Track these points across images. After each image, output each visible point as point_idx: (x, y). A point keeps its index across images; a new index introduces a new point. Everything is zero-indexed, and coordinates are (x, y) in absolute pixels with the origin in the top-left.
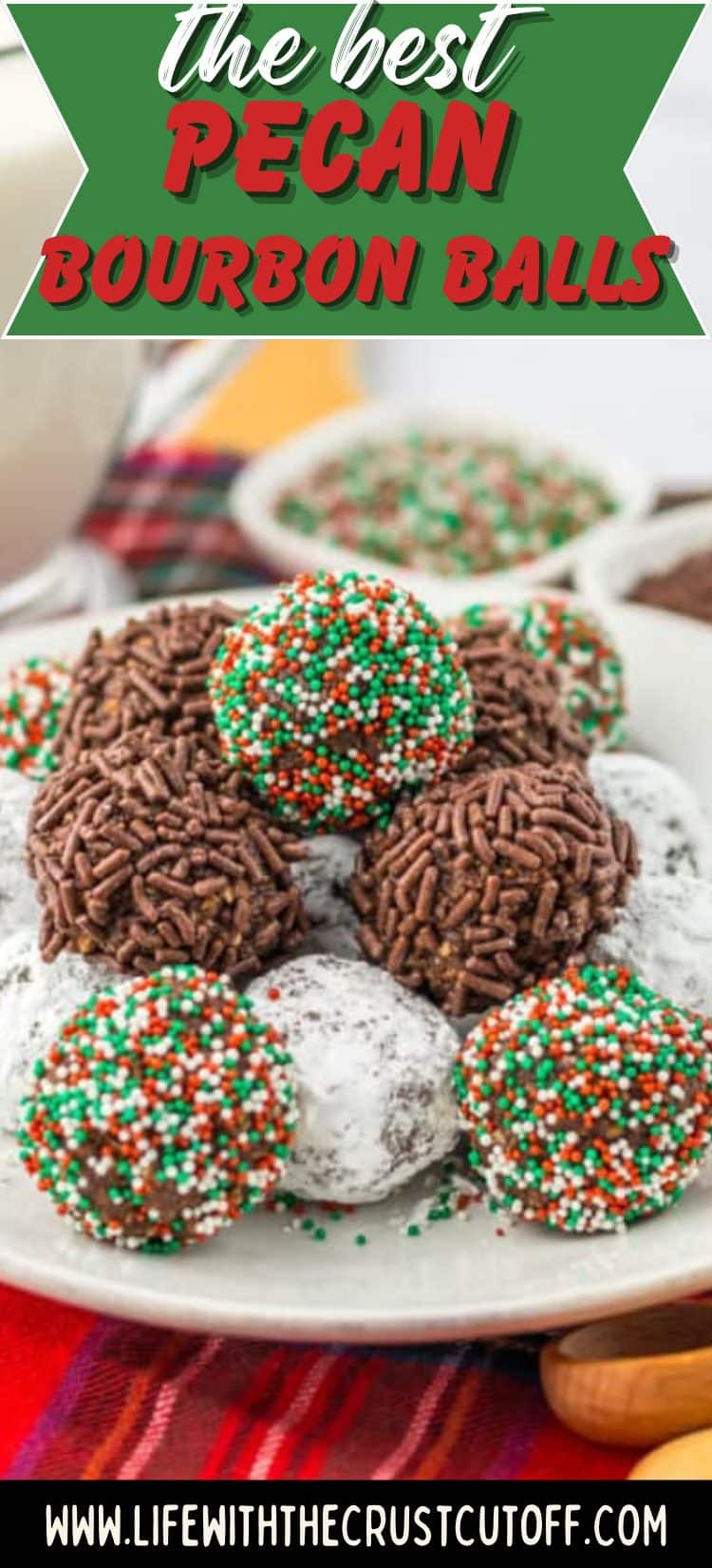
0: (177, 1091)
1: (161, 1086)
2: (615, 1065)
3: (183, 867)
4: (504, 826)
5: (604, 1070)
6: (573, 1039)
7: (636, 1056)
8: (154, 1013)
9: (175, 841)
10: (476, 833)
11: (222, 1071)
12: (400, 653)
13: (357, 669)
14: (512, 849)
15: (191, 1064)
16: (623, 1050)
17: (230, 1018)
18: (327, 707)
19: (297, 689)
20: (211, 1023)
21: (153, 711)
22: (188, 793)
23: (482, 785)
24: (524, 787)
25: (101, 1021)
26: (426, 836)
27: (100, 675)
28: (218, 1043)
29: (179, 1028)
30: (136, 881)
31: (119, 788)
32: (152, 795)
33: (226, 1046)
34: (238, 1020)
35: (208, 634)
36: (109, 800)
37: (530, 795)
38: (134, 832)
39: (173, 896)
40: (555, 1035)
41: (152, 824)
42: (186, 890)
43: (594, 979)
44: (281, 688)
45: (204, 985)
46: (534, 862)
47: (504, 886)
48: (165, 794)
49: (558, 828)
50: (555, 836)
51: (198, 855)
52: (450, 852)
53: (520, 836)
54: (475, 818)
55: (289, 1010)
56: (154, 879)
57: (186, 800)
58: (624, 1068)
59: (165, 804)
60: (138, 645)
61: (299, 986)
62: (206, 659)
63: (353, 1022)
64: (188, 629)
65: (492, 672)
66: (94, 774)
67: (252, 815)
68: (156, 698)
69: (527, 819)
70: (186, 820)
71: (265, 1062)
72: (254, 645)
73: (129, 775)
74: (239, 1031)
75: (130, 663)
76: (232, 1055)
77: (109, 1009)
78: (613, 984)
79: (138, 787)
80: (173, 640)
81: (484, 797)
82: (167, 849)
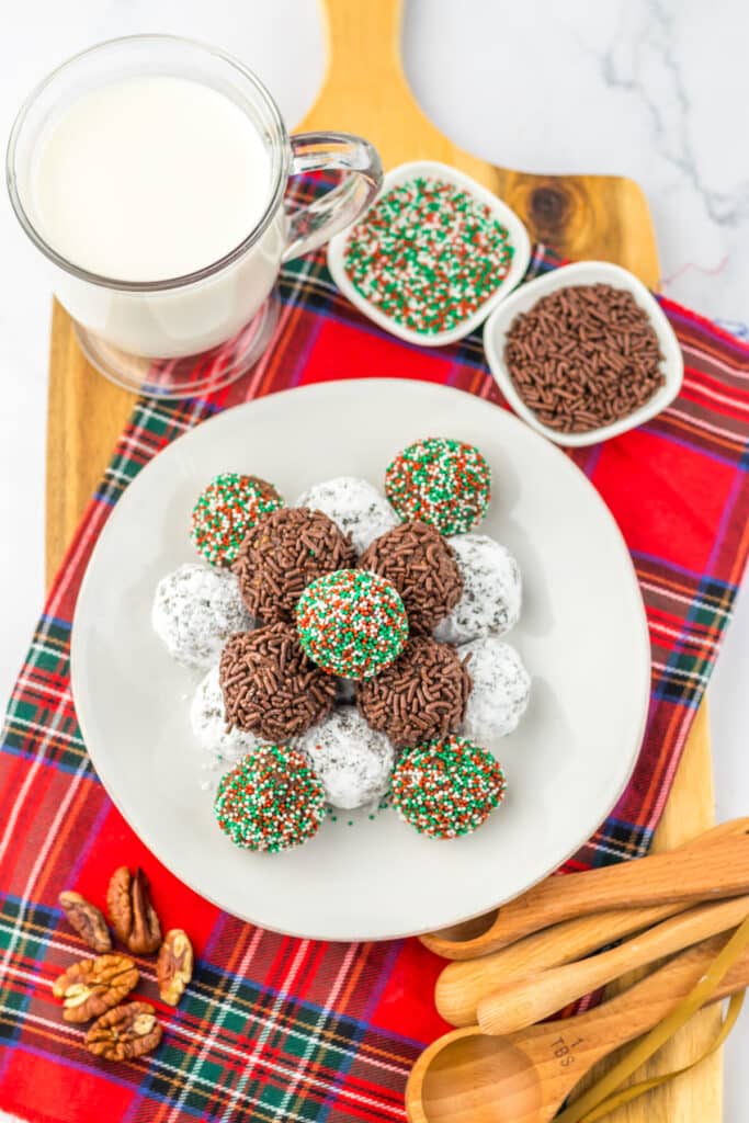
0: (276, 830)
1: (270, 830)
2: (450, 813)
3: (282, 718)
4: (414, 710)
5: (446, 815)
6: (435, 800)
7: (459, 809)
8: (268, 797)
9: (279, 708)
10: (402, 711)
11: (294, 821)
12: (375, 642)
13: (356, 652)
14: (417, 720)
15: (282, 819)
16: (455, 807)
17: (298, 792)
18: (343, 663)
19: (331, 654)
20: (291, 796)
21: (274, 593)
22: (285, 684)
23: (407, 682)
24: (424, 689)
25: (247, 797)
26: (383, 704)
27: (252, 567)
28: (293, 807)
29: (277, 802)
30: (263, 721)
31: (257, 686)
32: (270, 692)
33: (296, 808)
34: (302, 791)
35: (299, 553)
36: (252, 690)
37: (427, 694)
38: (262, 706)
39: (278, 727)
40: (428, 797)
41: (270, 701)
42: (283, 725)
43: (448, 756)
44: (324, 652)
45: (288, 773)
46: (425, 725)
47: (413, 729)
48: (276, 689)
49: (437, 709)
50: (435, 714)
51: (289, 713)
52: (392, 711)
53: (420, 714)
54: (403, 705)
55: (324, 756)
56: (270, 721)
57: (284, 688)
58: (454, 814)
59: (275, 694)
60: (268, 555)
61: (330, 739)
62: (298, 570)
63: (350, 763)
64: (291, 549)
65: (421, 580)
66: (246, 670)
67: (312, 678)
68: (275, 589)
69: (424, 709)
70: (284, 699)
71: (312, 809)
72: (315, 626)
73: (261, 677)
74: (302, 798)
75: (265, 565)
76: (298, 812)
77: (250, 790)
78: (454, 761)
79: (265, 687)
80: (284, 559)
81: (408, 688)
82: (276, 711)
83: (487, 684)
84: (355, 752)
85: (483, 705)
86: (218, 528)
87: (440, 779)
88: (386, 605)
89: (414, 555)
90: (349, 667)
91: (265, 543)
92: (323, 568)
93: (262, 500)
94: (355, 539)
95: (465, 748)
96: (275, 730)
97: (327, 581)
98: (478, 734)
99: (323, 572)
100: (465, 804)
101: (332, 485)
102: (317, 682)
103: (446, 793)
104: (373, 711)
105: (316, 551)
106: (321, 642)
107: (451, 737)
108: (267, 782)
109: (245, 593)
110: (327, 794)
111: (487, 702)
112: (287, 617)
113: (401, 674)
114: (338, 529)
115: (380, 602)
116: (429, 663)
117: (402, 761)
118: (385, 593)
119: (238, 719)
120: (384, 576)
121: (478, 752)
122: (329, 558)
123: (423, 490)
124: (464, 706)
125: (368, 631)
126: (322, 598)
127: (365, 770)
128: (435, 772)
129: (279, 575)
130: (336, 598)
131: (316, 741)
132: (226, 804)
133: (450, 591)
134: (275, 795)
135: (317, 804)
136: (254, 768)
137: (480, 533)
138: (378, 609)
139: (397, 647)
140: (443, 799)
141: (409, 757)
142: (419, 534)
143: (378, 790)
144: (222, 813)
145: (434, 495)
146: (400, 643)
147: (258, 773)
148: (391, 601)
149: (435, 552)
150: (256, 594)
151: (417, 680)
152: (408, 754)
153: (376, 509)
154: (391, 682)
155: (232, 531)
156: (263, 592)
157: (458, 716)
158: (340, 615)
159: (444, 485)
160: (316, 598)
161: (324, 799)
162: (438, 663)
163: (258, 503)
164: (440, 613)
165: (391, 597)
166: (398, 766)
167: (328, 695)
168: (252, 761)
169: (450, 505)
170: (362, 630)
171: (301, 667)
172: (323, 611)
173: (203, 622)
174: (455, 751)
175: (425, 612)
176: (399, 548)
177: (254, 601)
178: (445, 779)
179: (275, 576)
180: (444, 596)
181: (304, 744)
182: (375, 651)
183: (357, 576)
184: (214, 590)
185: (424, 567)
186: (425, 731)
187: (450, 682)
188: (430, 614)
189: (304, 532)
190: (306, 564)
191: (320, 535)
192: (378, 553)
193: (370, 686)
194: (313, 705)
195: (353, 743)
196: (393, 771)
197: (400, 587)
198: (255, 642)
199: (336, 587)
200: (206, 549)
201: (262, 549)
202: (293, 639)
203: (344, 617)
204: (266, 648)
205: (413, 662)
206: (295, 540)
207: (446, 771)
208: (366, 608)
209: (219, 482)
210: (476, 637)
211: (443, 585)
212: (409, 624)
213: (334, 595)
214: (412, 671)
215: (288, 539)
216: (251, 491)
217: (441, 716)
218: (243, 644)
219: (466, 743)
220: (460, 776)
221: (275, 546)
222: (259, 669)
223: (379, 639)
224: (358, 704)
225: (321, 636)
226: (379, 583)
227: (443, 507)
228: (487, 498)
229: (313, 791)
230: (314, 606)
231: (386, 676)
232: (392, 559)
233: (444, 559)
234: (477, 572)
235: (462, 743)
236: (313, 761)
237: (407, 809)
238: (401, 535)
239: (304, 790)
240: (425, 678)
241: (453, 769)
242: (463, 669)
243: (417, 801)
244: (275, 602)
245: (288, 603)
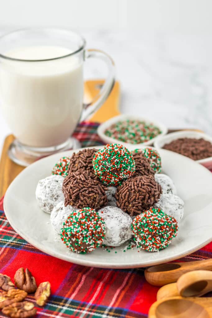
0: (86, 228)
1: (84, 227)
2: (157, 224)
3: (88, 192)
4: (140, 185)
5: (156, 225)
6: (151, 220)
7: (161, 223)
8: (83, 215)
9: (86, 187)
10: (135, 187)
11: (94, 225)
12: (123, 157)
13: (116, 160)
14: (141, 189)
15: (88, 223)
16: (159, 222)
22: (88, 179)
24: (143, 179)
27: (75, 160)
28: (93, 220)
29: (86, 217)
36: (76, 180)
37: (144, 181)
38: (80, 186)
39: (86, 196)
46: (145, 192)
47: (140, 195)
48: (85, 180)
50: (148, 187)
51: (90, 190)
52: (131, 190)
53: (143, 187)
54: (135, 184)
55: (105, 215)
56: (83, 193)
58: (159, 225)
61: (107, 211)
62: (92, 158)
63: (115, 217)
64: (89, 153)
66: (73, 176)
68: (83, 164)
69: (144, 184)
70: (88, 183)
73: (79, 177)
74: (96, 218)
75: (80, 158)
76: (95, 222)
79: (81, 179)
81: (137, 180)
82: (85, 189)
86: (61, 166)
96: (85, 198)
127: (121, 219)
154: (130, 180)
173: (56, 186)
179: (83, 160)
182: (123, 162)
184: (59, 178)
195: (116, 211)
217: (151, 189)
220: (160, 215)
221: (83, 153)
222: (78, 175)
241: (157, 213)
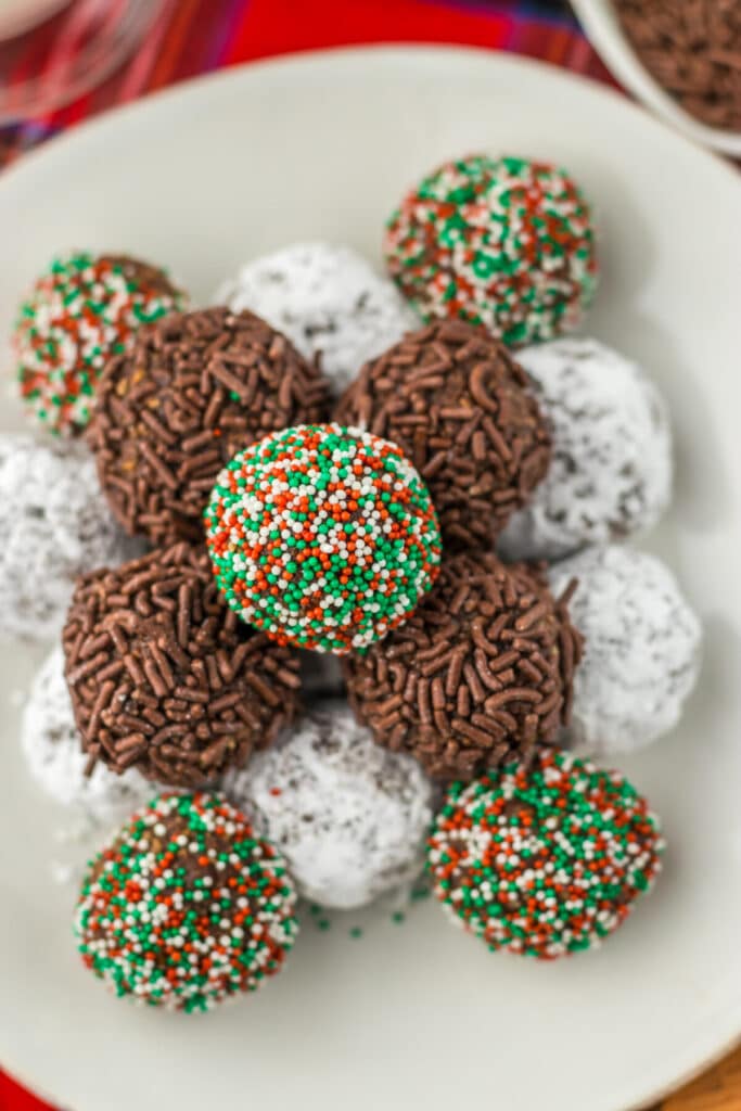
0: (194, 972)
1: (181, 971)
2: (551, 915)
3: (190, 742)
4: (462, 709)
5: (543, 918)
6: (518, 891)
7: (569, 905)
8: (171, 907)
9: (183, 722)
10: (437, 714)
11: (230, 951)
13: (329, 599)
14: (470, 730)
15: (204, 948)
16: (560, 901)
17: (234, 891)
18: (304, 622)
19: (277, 607)
20: (219, 900)
21: (163, 487)
22: (191, 673)
23: (445, 651)
24: (480, 664)
25: (130, 907)
26: (396, 700)
27: (116, 434)
28: (225, 923)
29: (192, 915)
30: (152, 751)
31: (131, 681)
32: (159, 690)
33: (233, 925)
34: (242, 889)
35: (208, 398)
36: (124, 688)
37: (485, 675)
38: (146, 720)
39: (184, 761)
40: (504, 885)
41: (161, 710)
42: (194, 755)
43: (540, 796)
44: (263, 603)
45: (212, 853)
46: (487, 740)
47: (462, 747)
48: (171, 684)
49: (509, 706)
50: (505, 716)
51: (203, 731)
52: (417, 714)
53: (476, 718)
54: (438, 701)
55: (288, 809)
56: (166, 750)
57: (190, 680)
58: (558, 915)
59: (171, 694)
60: (146, 408)
61: (298, 774)
62: (208, 434)
63: (342, 820)
64: (190, 392)
65: (461, 438)
66: (109, 648)
67: (249, 654)
68: (164, 476)
69: (482, 705)
70: (190, 703)
71: (266, 924)
72: (244, 548)
73: (139, 662)
74: (243, 903)
75: (141, 427)
76: (238, 933)
77: (136, 894)
78: (554, 804)
79: (148, 682)
80: (178, 413)
81: (446, 666)
82: (176, 729)
83: (612, 641)
84: (350, 797)
85: (605, 684)
86: (53, 359)
87: (526, 845)
88: (386, 497)
89: (444, 387)
90: (319, 630)
91: (138, 384)
92: (260, 427)
93: (139, 299)
94: (329, 365)
95: (575, 775)
96: (179, 767)
97: (260, 453)
98: (600, 743)
99: (260, 434)
100: (581, 894)
101: (280, 261)
102: (260, 663)
103: (540, 875)
104: (380, 716)
105: (240, 392)
106: (255, 582)
107: (545, 755)
108: (168, 874)
109: (108, 487)
110: (298, 884)
111: (613, 678)
112: (192, 531)
113: (430, 636)
114: (288, 344)
115: (374, 490)
116: (488, 609)
117: (448, 810)
118: (383, 470)
119: (102, 748)
120: (385, 435)
121: (600, 779)
122: (270, 404)
123: (459, 258)
124: (567, 692)
125: (352, 552)
126: (252, 489)
127: (373, 832)
128: (514, 831)
129: (171, 448)
130: (279, 487)
131: (271, 779)
132: (91, 921)
133: (524, 456)
134: (188, 902)
135: (276, 910)
136: (143, 844)
137: (580, 336)
138: (370, 505)
139: (418, 581)
140: (534, 886)
141: (461, 801)
142: (453, 344)
143: (402, 869)
144: (87, 940)
145: (483, 266)
146: (422, 573)
147: (151, 856)
148: (399, 486)
149: (487, 380)
150: (128, 488)
151: (464, 647)
152: (459, 793)
153: (371, 303)
154: (412, 654)
155: (83, 365)
156: (142, 485)
157: (555, 716)
158: (290, 522)
159: (500, 245)
160: (240, 490)
161: (292, 897)
162: (507, 609)
163: (131, 306)
164: (507, 502)
165: (397, 477)
166: (441, 820)
167: (286, 687)
168: (142, 830)
169: (517, 283)
170: (337, 552)
171: (222, 634)
172: (255, 517)
173: (34, 550)
174: (554, 785)
175: (475, 504)
176: (410, 377)
177: (126, 503)
178: (536, 845)
179: (161, 449)
180: (513, 469)
181: (248, 785)
182: (369, 593)
183: (324, 437)
184: (51, 485)
185: (466, 410)
186: (489, 751)
187: (534, 646)
188: (485, 505)
189: (218, 356)
190: (223, 421)
191: (246, 360)
192: (371, 390)
193: (369, 665)
194: (254, 712)
195: (346, 778)
196: (433, 829)
197: (420, 454)
198: (127, 588)
199: (279, 465)
200: (38, 404)
201: (134, 394)
202: (205, 577)
203: (298, 528)
204: (149, 600)
205: (455, 610)
206: (199, 372)
207: (537, 829)
208: (343, 505)
209: (57, 270)
210: (584, 545)
211: (509, 444)
212: (443, 530)
213: (276, 482)
214: (452, 630)
215: (185, 371)
216: (116, 283)
217: (519, 718)
218: (102, 593)
219: (578, 767)
220: (567, 836)
221: (159, 387)
222: (134, 643)
223: (376, 568)
224: (352, 699)
225: (253, 569)
226: (372, 448)
227: (502, 289)
228: (591, 267)
229: (267, 886)
230: (235, 507)
231: (399, 642)
232: (401, 398)
233: (508, 392)
234: (578, 415)
235: (567, 766)
236: (266, 821)
237: (466, 908)
238: (415, 348)
239: (247, 885)
240: (481, 642)
241: (551, 823)
242: (561, 615)
243: (481, 894)
244: (170, 503)
245: (194, 502)
